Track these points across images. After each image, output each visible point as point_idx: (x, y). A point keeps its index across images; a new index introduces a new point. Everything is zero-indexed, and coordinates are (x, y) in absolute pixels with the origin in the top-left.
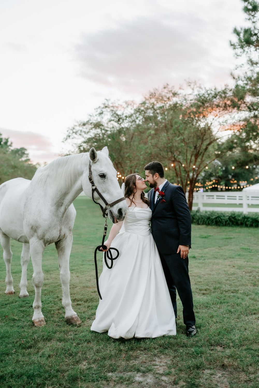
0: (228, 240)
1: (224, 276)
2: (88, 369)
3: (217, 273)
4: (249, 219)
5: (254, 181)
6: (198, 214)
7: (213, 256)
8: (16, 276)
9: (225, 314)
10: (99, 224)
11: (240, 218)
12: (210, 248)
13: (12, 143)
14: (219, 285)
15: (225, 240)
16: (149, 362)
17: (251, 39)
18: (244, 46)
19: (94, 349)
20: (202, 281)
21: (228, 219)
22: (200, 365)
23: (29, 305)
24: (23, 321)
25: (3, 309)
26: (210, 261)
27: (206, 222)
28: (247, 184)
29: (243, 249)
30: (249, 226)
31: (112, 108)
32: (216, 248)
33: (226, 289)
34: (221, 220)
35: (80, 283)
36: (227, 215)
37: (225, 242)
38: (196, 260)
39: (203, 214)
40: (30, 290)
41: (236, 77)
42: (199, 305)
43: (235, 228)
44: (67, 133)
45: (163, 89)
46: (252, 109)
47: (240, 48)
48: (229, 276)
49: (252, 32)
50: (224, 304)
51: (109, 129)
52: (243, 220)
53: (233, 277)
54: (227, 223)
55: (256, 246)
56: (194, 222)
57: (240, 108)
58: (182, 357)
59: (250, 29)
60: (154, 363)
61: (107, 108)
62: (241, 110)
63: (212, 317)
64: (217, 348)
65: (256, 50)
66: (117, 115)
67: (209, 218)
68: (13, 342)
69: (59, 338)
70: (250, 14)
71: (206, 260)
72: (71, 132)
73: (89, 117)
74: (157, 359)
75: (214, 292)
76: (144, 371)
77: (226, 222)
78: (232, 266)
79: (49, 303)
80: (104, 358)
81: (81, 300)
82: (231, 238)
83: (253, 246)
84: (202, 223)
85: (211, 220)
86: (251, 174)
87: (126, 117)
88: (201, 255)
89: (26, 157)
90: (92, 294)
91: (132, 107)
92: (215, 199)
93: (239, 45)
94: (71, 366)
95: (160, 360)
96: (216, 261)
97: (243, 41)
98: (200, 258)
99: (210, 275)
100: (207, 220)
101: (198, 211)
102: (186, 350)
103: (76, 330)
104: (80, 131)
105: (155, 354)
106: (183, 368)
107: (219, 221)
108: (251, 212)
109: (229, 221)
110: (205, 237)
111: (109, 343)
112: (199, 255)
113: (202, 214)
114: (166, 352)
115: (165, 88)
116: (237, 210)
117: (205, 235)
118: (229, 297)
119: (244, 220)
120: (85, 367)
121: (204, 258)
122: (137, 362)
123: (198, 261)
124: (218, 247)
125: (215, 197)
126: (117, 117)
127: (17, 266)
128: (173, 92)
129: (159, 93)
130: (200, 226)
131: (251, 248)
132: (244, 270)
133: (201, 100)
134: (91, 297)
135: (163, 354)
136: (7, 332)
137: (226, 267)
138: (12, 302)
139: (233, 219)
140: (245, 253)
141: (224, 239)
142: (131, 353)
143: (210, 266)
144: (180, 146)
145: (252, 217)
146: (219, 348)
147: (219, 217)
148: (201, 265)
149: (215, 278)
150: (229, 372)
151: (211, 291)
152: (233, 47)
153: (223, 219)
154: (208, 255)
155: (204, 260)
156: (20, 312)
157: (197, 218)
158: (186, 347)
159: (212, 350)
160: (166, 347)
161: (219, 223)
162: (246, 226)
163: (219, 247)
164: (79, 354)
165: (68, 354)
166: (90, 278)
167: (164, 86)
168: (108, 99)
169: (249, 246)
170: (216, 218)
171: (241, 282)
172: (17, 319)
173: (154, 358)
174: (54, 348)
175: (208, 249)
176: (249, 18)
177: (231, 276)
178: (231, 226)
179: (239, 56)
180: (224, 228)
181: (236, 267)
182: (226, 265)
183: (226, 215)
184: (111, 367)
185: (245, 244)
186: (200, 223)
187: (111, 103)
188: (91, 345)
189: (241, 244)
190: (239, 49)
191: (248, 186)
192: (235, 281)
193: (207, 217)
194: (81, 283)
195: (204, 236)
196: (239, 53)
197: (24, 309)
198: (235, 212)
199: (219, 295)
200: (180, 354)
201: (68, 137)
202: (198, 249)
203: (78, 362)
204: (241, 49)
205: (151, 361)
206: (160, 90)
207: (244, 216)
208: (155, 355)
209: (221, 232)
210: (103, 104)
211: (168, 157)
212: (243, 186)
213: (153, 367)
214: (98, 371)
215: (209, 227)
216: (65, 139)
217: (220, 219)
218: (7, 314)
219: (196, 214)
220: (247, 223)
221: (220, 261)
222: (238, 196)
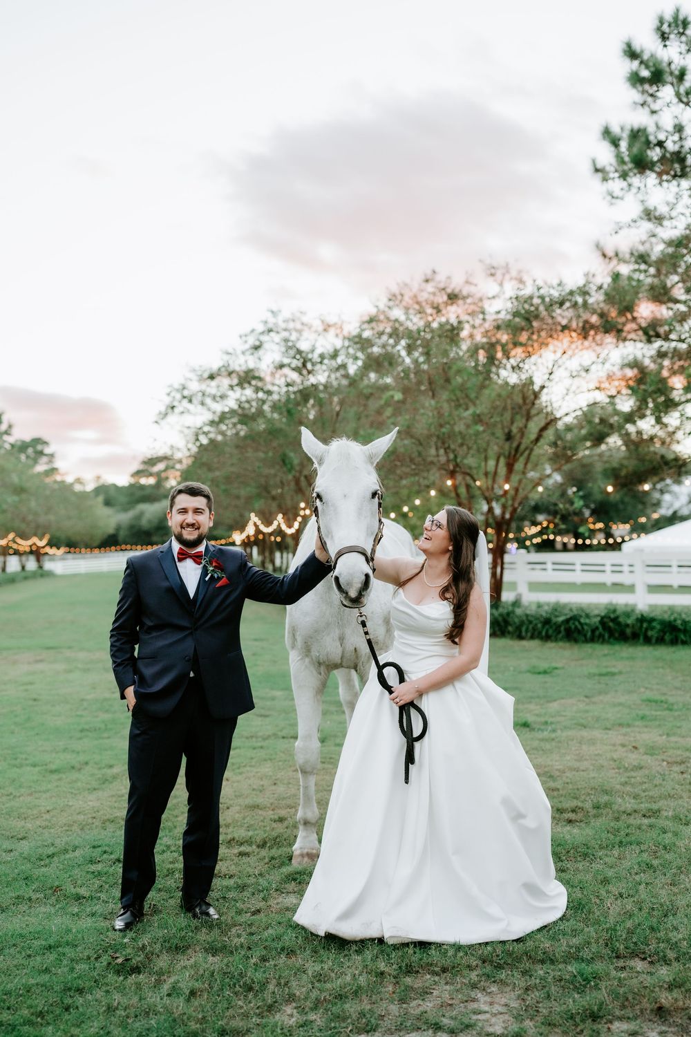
0: (607, 678)
1: (616, 773)
2: (302, 1026)
3: (593, 765)
4: (654, 624)
5: (649, 525)
6: (519, 611)
7: (575, 721)
8: (60, 779)
9: (636, 874)
10: (256, 640)
11: (629, 622)
12: (563, 701)
13: (10, 427)
14: (606, 798)
15: (597, 678)
16: (462, 1005)
17: (647, 156)
18: (631, 174)
19: (310, 973)
20: (559, 787)
21: (598, 624)
22: (599, 1010)
23: (112, 856)
24: (103, 901)
25: (43, 869)
26: (570, 733)
27: (540, 633)
28: (633, 530)
29: (650, 701)
30: (654, 640)
31: (285, 334)
32: (579, 701)
33: (626, 808)
34: (579, 627)
35: (236, 796)
36: (596, 612)
37: (599, 683)
38: (533, 733)
39: (532, 610)
40: (105, 818)
41: (610, 253)
42: (563, 851)
43: (617, 647)
44: (167, 400)
45: (424, 285)
46: (652, 336)
47: (619, 177)
48: (628, 774)
49: (652, 138)
50: (629, 848)
51: (275, 389)
52: (639, 624)
53: (638, 776)
54: (597, 633)
55: (682, 693)
56: (509, 632)
57: (624, 334)
58: (547, 989)
59: (645, 130)
60: (474, 1006)
61: (272, 334)
62: (625, 340)
63: (605, 881)
64: (632, 963)
65: (660, 184)
66: (299, 352)
67: (547, 622)
68: (89, 958)
69: (208, 943)
70: (643, 92)
71: (559, 731)
72: (178, 396)
73: (226, 357)
74: (479, 995)
75: (595, 816)
76: (453, 1029)
77: (593, 631)
78: (630, 747)
79: (164, 851)
80: (341, 997)
81: (249, 842)
82: (613, 674)
83: (674, 693)
84: (529, 634)
85: (554, 627)
86: (640, 507)
87: (322, 356)
88: (543, 719)
89: (47, 463)
90: (274, 825)
91: (338, 331)
92: (550, 572)
93: (616, 171)
94: (254, 1020)
95: (488, 999)
96: (585, 733)
97: (627, 159)
98: (542, 727)
99: (577, 770)
100: (543, 626)
101: (517, 603)
102: (552, 970)
103: (249, 922)
104: (200, 394)
105: (472, 981)
106: (556, 1018)
107: (576, 627)
108: (656, 606)
109: (601, 629)
110: (545, 672)
111: (346, 956)
112: (539, 719)
113: (528, 612)
114: (503, 976)
115: (427, 281)
116: (620, 600)
117: (544, 665)
118: (640, 829)
119: (641, 626)
120: (293, 1021)
121: (553, 726)
122: (428, 1005)
123: (540, 735)
124: (582, 698)
125: (549, 566)
126: (298, 357)
127: (57, 752)
128: (449, 291)
129: (411, 294)
130: (524, 643)
131: (671, 700)
132: (664, 758)
133: (523, 312)
134: (274, 834)
135: (494, 982)
136: (69, 931)
137: (616, 750)
138: (66, 851)
139: (611, 624)
140: (658, 713)
141: (594, 675)
142: (408, 980)
143: (573, 749)
144: (471, 431)
145: (660, 617)
146: (639, 965)
147: (574, 618)
148: (548, 746)
149: (594, 778)
150: (677, 1026)
151: (588, 812)
152: (600, 175)
153: (586, 624)
154: (559, 719)
155: (554, 731)
156: (92, 876)
157: (516, 620)
158: (552, 962)
159: (623, 968)
160: (499, 963)
161: (575, 635)
162: (648, 641)
163: (586, 697)
164: (271, 987)
165: (240, 987)
166: (262, 783)
167: (425, 275)
168: (275, 309)
169: (665, 694)
170: (567, 621)
171: (663, 789)
172: (87, 894)
173: (473, 994)
174: (201, 972)
175: (558, 702)
176: (642, 102)
177: (633, 774)
178: (609, 643)
179: (617, 198)
180: (588, 648)
181: (642, 750)
182: (614, 745)
183: (592, 614)
184: (364, 1020)
185: (652, 690)
186: (524, 634)
187: (284, 321)
188: (298, 961)
189: (642, 690)
190: (617, 180)
191: (635, 536)
192: (647, 785)
193: (542, 619)
194: (240, 796)
195: (541, 669)
196: (617, 193)
197: (99, 867)
198: (617, 604)
199: (612, 824)
200: (538, 981)
201: (170, 410)
202: (530, 702)
203: (270, 1008)
204: (622, 180)
205: (466, 1001)
206: (415, 287)
207: (639, 616)
208: (474, 986)
209: (582, 659)
210: (262, 322)
211: (439, 461)
212: (623, 538)
213: (475, 1017)
214: (330, 1032)
215: (550, 645)
216: (161, 416)
217: (577, 623)
218: (56, 884)
219: (513, 612)
220: (650, 633)
221: (597, 734)
222: (608, 563)
